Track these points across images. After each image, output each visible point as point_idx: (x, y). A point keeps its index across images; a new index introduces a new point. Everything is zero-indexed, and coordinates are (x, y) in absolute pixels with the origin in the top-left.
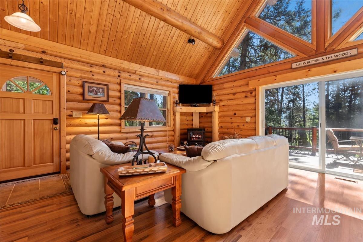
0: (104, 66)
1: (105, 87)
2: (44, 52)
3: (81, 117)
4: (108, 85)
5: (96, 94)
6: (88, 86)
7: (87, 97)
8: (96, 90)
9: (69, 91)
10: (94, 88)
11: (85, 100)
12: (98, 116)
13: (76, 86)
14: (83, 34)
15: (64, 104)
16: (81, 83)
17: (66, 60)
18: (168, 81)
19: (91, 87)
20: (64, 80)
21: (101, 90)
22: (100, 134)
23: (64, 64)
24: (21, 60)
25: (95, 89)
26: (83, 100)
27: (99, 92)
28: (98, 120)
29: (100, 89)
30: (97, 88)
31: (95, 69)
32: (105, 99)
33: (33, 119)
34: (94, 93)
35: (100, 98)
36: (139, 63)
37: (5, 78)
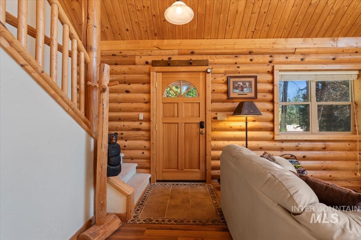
0: (250, 53)
1: (253, 80)
2: (192, 53)
3: (226, 119)
4: (256, 76)
5: (242, 90)
6: (233, 82)
7: (232, 95)
8: (242, 85)
9: (214, 90)
10: (239, 83)
11: (230, 99)
12: (246, 118)
13: (221, 83)
14: (229, 18)
15: (210, 106)
16: (225, 78)
17: (211, 56)
18: (357, 52)
19: (236, 82)
20: (209, 77)
21: (247, 84)
22: (249, 141)
23: (210, 61)
24: (176, 65)
25: (241, 84)
26: (228, 99)
27: (246, 87)
28: (246, 123)
29: (247, 83)
30: (243, 82)
31: (241, 59)
32: (253, 95)
33: (184, 123)
34: (240, 89)
35: (247, 94)
36: (302, 35)
37: (165, 84)
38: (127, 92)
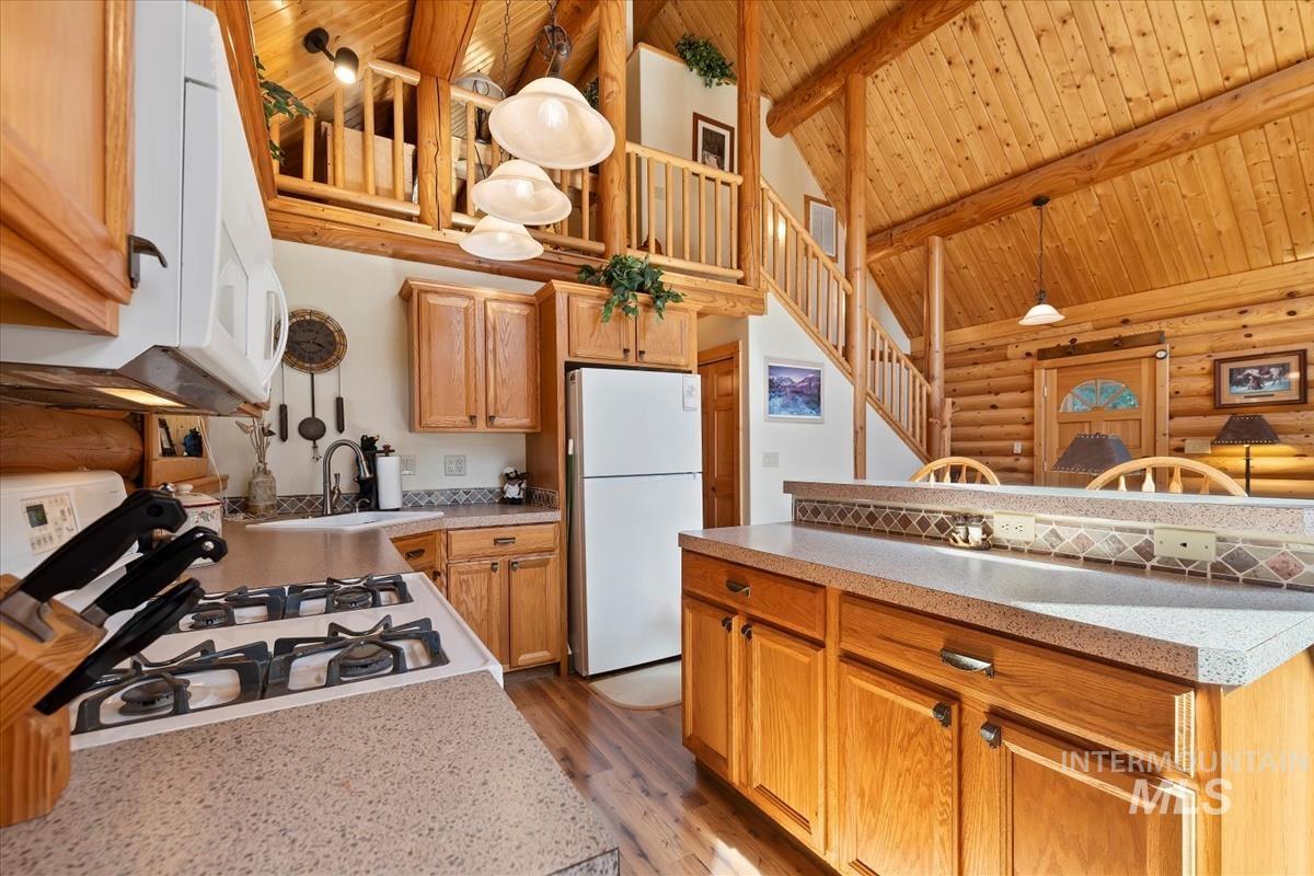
0: (1293, 295)
1: (1294, 359)
2: (1125, 322)
3: (1210, 452)
4: (1304, 351)
5: (1259, 387)
6: (1231, 371)
7: (1226, 399)
8: (1258, 375)
9: (1177, 393)
10: (1249, 371)
11: (1219, 408)
12: (1248, 449)
13: (1199, 375)
15: (1165, 425)
16: (1208, 365)
17: (1171, 321)
19: (1240, 371)
20: (1165, 368)
21: (1274, 372)
23: (1168, 331)
24: (1085, 352)
25: (1255, 372)
26: (1216, 408)
27: (1270, 379)
28: (1248, 460)
29: (1272, 370)
30: (1261, 368)
31: (1260, 315)
32: (1292, 395)
34: (1251, 384)
35: (1274, 395)
37: (1063, 389)
38: (994, 407)
